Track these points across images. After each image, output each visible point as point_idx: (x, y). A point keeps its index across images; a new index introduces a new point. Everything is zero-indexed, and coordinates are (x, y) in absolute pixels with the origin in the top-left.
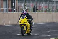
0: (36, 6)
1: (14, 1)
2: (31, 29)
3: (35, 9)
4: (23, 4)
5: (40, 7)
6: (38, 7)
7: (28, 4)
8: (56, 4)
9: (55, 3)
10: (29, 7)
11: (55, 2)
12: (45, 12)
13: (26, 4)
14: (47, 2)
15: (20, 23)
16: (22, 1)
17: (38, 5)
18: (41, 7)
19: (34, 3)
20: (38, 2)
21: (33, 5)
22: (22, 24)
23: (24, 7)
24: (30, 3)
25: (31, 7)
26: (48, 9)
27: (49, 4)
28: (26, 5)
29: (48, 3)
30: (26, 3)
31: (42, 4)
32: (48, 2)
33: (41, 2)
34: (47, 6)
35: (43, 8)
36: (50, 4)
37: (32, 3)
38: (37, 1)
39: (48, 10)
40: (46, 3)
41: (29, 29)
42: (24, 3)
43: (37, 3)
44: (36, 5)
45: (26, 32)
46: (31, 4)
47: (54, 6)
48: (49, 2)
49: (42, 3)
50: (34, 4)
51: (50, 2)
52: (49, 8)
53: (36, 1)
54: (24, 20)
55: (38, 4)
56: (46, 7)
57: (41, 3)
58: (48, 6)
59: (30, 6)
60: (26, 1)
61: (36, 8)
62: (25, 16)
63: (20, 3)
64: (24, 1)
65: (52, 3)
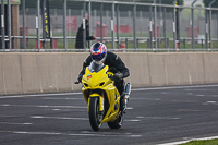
0: (87, 27)
1: (3, 9)
2: (121, 108)
3: (85, 36)
4: (38, 20)
5: (100, 28)
6: (95, 31)
7: (56, 18)
8: (164, 17)
9: (158, 17)
10: (60, 31)
11: (158, 10)
12: (122, 47)
13: (49, 19)
14: (129, 12)
15: (86, 85)
16: (35, 7)
17: (95, 21)
18: (106, 31)
19: (80, 14)
20: (95, 11)
21: (75, 21)
22: (93, 88)
23: (41, 31)
24: (63, 14)
25: (69, 29)
26: (132, 38)
27: (136, 19)
28: (49, 24)
29: (132, 15)
30: (48, 15)
31: (108, 18)
32: (132, 10)
33: (107, 12)
34: (127, 26)
35: (115, 34)
36: (141, 19)
37: (72, 15)
38: (92, 9)
39: (133, 42)
40: (127, 16)
41: (115, 108)
42: (42, 14)
43: (93, 15)
44: (87, 21)
45: (106, 118)
46: (69, 20)
47: (153, 26)
48: (137, 10)
49: (111, 15)
50: (78, 17)
51: (141, 13)
52: (138, 32)
53: (87, 9)
54: (100, 77)
55: (95, 18)
56: (125, 29)
57: (105, 15)
58: (131, 26)
59: (64, 28)
60: (48, 8)
61: (88, 32)
62: (101, 63)
63: (28, 14)
64: (42, 7)
65: (146, 13)
